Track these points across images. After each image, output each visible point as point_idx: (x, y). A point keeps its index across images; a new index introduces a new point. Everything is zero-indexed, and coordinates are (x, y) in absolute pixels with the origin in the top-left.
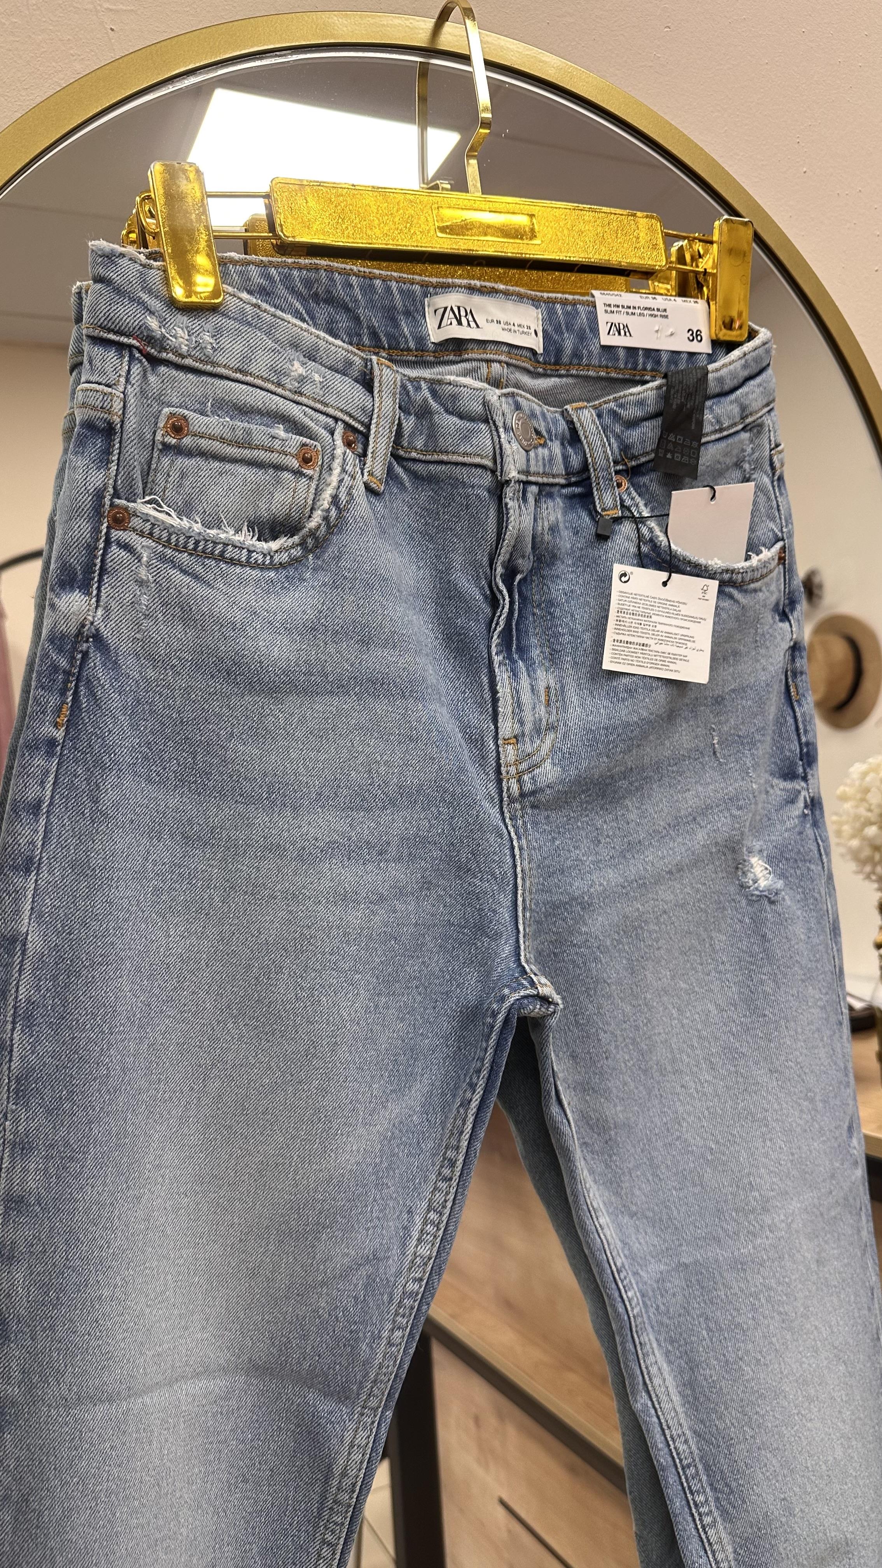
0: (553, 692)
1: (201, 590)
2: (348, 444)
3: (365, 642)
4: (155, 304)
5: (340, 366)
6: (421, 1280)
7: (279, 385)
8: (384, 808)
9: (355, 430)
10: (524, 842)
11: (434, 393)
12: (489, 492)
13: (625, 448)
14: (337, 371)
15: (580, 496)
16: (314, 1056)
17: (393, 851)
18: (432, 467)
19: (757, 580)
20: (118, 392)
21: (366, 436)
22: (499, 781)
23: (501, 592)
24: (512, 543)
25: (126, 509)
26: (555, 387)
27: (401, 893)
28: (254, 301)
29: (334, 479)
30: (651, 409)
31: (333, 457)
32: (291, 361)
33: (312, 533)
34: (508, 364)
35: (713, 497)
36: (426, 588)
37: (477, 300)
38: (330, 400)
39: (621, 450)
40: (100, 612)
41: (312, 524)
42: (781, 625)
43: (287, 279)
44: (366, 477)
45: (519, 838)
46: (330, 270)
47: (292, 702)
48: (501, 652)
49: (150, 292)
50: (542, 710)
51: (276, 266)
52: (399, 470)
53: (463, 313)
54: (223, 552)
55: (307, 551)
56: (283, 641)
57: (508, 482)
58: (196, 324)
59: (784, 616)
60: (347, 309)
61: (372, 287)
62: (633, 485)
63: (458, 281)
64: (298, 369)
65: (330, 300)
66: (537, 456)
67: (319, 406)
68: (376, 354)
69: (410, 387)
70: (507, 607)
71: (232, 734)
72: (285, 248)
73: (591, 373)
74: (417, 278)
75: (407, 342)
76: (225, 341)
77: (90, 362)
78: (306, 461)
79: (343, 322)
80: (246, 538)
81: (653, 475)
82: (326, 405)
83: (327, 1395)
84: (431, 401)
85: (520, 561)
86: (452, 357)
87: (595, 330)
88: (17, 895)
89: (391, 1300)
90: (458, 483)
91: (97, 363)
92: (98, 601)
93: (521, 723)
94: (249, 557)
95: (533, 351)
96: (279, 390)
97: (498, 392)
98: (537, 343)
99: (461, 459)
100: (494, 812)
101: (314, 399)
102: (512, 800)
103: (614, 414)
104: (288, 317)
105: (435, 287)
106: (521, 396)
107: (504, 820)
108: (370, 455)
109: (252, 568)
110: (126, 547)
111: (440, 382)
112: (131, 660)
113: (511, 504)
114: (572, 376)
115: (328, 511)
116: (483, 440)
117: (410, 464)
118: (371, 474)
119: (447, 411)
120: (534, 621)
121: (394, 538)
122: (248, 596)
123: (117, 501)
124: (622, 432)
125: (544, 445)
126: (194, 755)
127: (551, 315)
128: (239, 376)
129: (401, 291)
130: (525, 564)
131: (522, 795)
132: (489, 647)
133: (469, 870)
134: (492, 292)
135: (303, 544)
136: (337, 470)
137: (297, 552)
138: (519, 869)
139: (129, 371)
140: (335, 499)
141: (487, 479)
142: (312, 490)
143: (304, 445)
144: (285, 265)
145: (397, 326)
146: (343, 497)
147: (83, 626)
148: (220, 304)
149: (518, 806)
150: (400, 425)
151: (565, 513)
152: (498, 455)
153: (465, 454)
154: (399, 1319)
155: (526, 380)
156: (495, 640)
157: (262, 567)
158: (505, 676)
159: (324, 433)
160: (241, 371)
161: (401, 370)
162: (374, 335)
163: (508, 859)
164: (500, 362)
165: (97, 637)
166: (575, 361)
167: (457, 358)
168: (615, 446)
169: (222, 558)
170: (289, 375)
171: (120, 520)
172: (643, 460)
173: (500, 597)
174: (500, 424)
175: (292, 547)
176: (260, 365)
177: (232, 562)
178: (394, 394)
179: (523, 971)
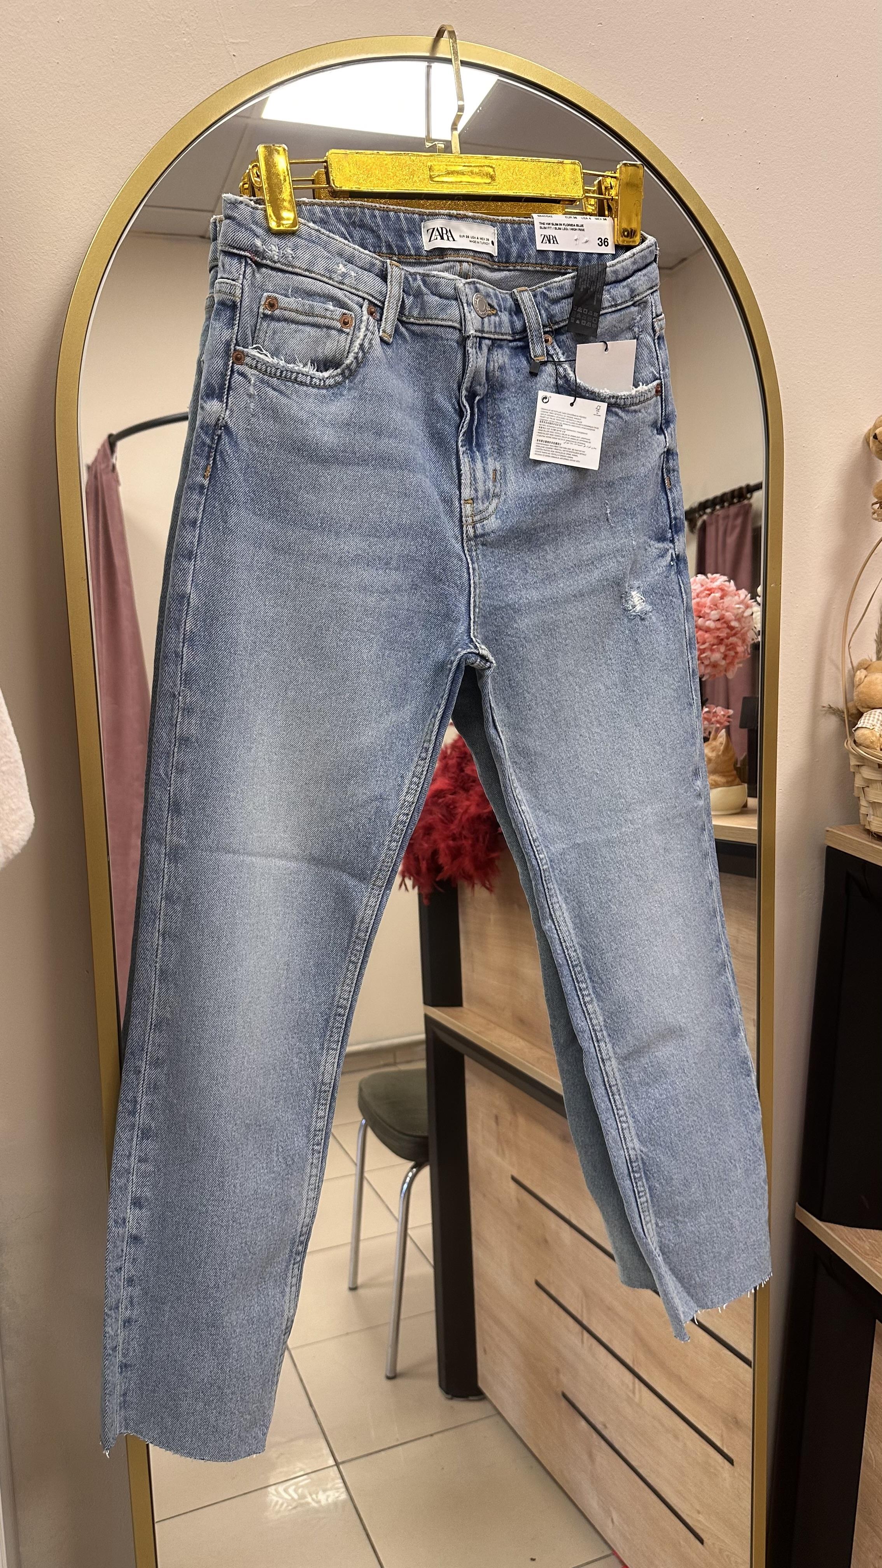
0: (498, 473)
1: (284, 400)
2: (371, 313)
3: (379, 434)
4: (260, 231)
5: (367, 266)
6: (408, 815)
7: (330, 278)
8: (389, 537)
9: (375, 305)
10: (476, 566)
11: (424, 282)
12: (458, 343)
13: (551, 317)
14: (365, 270)
15: (521, 347)
16: (347, 679)
17: (394, 563)
18: (423, 328)
19: (636, 404)
20: (238, 284)
21: (382, 309)
22: (462, 527)
23: (465, 407)
24: (472, 375)
25: (243, 352)
26: (506, 277)
27: (399, 589)
28: (317, 227)
29: (361, 334)
30: (568, 292)
31: (361, 321)
32: (338, 264)
33: (348, 367)
34: (473, 263)
35: (606, 349)
36: (419, 404)
37: (454, 223)
38: (361, 287)
39: (548, 318)
40: (228, 412)
41: (348, 362)
42: (658, 436)
43: (336, 213)
44: (381, 334)
45: (473, 563)
46: (362, 207)
47: (335, 471)
48: (465, 445)
49: (256, 224)
50: (490, 484)
51: (330, 205)
52: (403, 329)
53: (444, 232)
54: (297, 377)
55: (345, 378)
56: (330, 431)
57: (469, 337)
58: (283, 243)
59: (661, 431)
60: (373, 231)
61: (388, 216)
62: (556, 341)
63: (442, 211)
64: (342, 269)
65: (362, 226)
66: (489, 321)
67: (353, 291)
68: (390, 258)
69: (410, 279)
70: (469, 416)
71: (300, 487)
72: (336, 194)
73: (530, 268)
74: (417, 210)
75: (409, 251)
76: (299, 252)
77: (223, 266)
78: (345, 323)
79: (370, 239)
80: (310, 370)
81: (569, 335)
82: (358, 290)
83: (353, 876)
84: (423, 287)
85: (478, 387)
86: (437, 260)
87: (533, 239)
88: (185, 572)
89: (390, 824)
90: (437, 338)
91: (227, 267)
92: (227, 406)
93: (476, 490)
94: (311, 381)
95: (491, 255)
96: (331, 282)
97: (464, 281)
98: (493, 250)
99: (440, 323)
100: (458, 546)
101: (351, 287)
102: (469, 540)
103: (544, 294)
104: (337, 237)
105: (428, 216)
106: (480, 283)
107: (464, 551)
108: (384, 320)
109: (313, 387)
110: (242, 374)
111: (428, 275)
112: (245, 442)
113: (470, 350)
114: (517, 270)
115: (357, 353)
116: (454, 311)
117: (410, 326)
118: (384, 331)
119: (432, 293)
120: (488, 427)
121: (399, 371)
122: (310, 405)
123: (238, 348)
124: (549, 306)
125: (496, 315)
127: (504, 229)
128: (307, 273)
129: (406, 219)
130: (481, 390)
131: (476, 536)
132: (457, 442)
133: (441, 580)
134: (463, 218)
135: (343, 373)
136: (363, 329)
137: (339, 379)
138: (472, 582)
139: (245, 271)
140: (362, 346)
141: (456, 335)
142: (349, 341)
143: (345, 314)
144: (335, 205)
145: (403, 240)
146: (366, 345)
147: (219, 420)
148: (297, 230)
149: (473, 543)
150: (403, 301)
151: (511, 358)
152: (463, 320)
153: (443, 320)
154: (394, 835)
155: (487, 273)
156: (461, 438)
157: (319, 387)
158: (466, 460)
159: (357, 307)
160: (308, 271)
161: (405, 268)
162: (389, 246)
163: (466, 575)
164: (468, 262)
165: (226, 427)
166: (519, 261)
167: (441, 260)
168: (544, 315)
169: (295, 381)
170: (336, 273)
171: (239, 359)
172: (562, 324)
173: (464, 410)
174: (464, 301)
175: (336, 376)
176: (320, 267)
177: (301, 383)
178: (400, 283)
179: (472, 641)
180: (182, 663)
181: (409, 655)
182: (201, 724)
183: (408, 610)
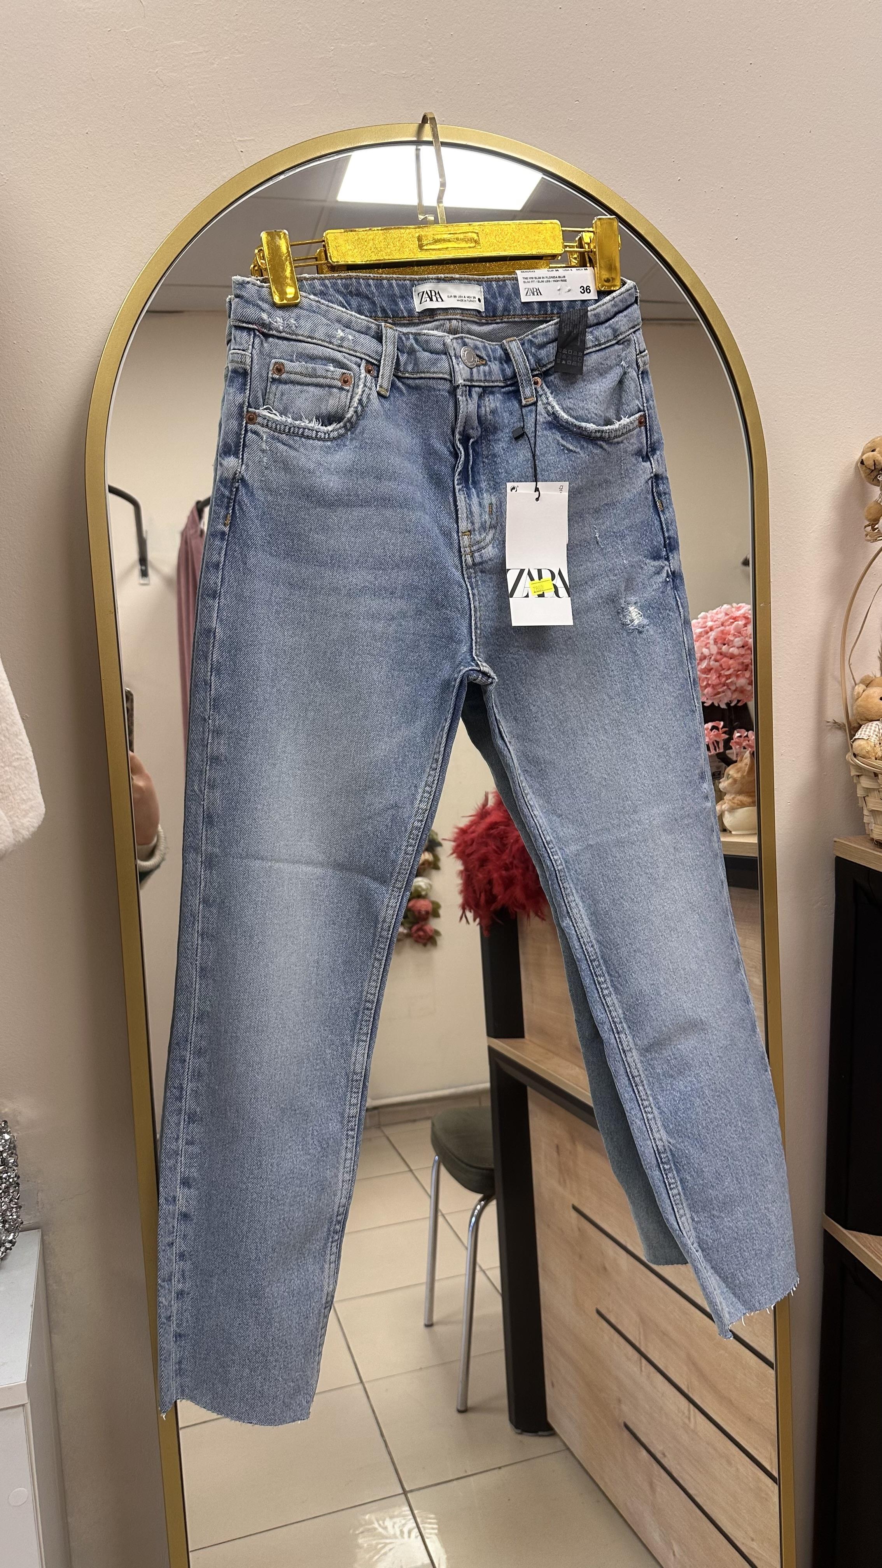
0: (493, 507)
1: (293, 454)
2: (369, 372)
3: (379, 478)
4: (265, 306)
5: (364, 330)
7: (330, 343)
8: (393, 569)
9: (373, 364)
10: (476, 591)
11: (416, 340)
12: (449, 392)
13: (538, 361)
14: (362, 333)
15: (512, 392)
16: (360, 699)
17: (398, 593)
18: (417, 381)
19: (620, 436)
20: (248, 354)
21: (379, 366)
22: (461, 557)
23: (459, 449)
24: (464, 420)
25: (255, 413)
26: (494, 330)
27: (404, 615)
28: (317, 299)
29: (360, 391)
30: (552, 337)
31: (359, 379)
32: (337, 330)
33: (349, 420)
34: (462, 320)
36: (417, 450)
37: (442, 285)
38: (358, 348)
39: (535, 362)
40: (244, 467)
41: (349, 415)
42: (644, 463)
43: (334, 285)
44: (378, 389)
45: (472, 589)
46: (358, 278)
47: (340, 511)
48: (461, 484)
49: (263, 300)
50: (486, 517)
51: (329, 279)
52: (400, 384)
53: (433, 294)
54: (303, 432)
55: (347, 430)
56: (335, 478)
57: (458, 386)
58: (286, 314)
59: (646, 458)
60: (367, 298)
61: (382, 284)
62: (544, 382)
63: (430, 276)
64: (340, 333)
65: (359, 294)
66: (479, 371)
67: (351, 352)
68: (386, 322)
69: (404, 338)
70: (463, 459)
71: (311, 529)
72: (334, 268)
73: (517, 319)
74: (408, 277)
75: (403, 313)
76: (302, 322)
77: (235, 339)
78: (345, 382)
79: (366, 305)
80: (314, 424)
81: (555, 376)
82: (356, 351)
83: (375, 879)
84: (415, 345)
85: (471, 431)
86: (428, 319)
87: (517, 293)
88: (210, 609)
89: (406, 830)
90: (430, 389)
91: (239, 339)
92: (242, 461)
93: (473, 523)
94: (317, 435)
95: (479, 312)
96: (331, 346)
97: (451, 337)
98: (481, 307)
99: (431, 375)
100: (458, 574)
101: (349, 349)
102: (468, 568)
103: (530, 341)
104: (335, 306)
105: (418, 281)
106: (468, 338)
107: (464, 579)
108: (380, 377)
109: (319, 440)
110: (255, 433)
111: (419, 334)
112: (260, 492)
113: (460, 398)
114: (505, 322)
115: (357, 407)
116: (444, 364)
117: (406, 381)
118: (381, 387)
119: (424, 350)
120: (483, 466)
121: (397, 421)
122: (317, 455)
123: (250, 409)
124: (536, 351)
125: (485, 365)
126: (293, 540)
127: (489, 289)
128: (309, 340)
129: (398, 285)
130: (475, 433)
131: (474, 564)
132: (453, 481)
133: (444, 605)
134: (451, 280)
135: (345, 426)
136: (361, 386)
137: (342, 431)
138: (472, 606)
139: (253, 342)
140: (360, 400)
141: (447, 386)
142: (349, 397)
143: (344, 373)
144: (333, 278)
145: (397, 304)
146: (364, 399)
147: (236, 474)
148: (299, 302)
149: (472, 571)
150: (398, 359)
151: (501, 402)
152: (452, 372)
153: (434, 372)
155: (475, 328)
156: (457, 477)
157: (324, 440)
158: (462, 497)
159: (355, 367)
160: (310, 337)
161: (399, 329)
162: (384, 310)
163: (466, 600)
164: (456, 319)
165: (243, 480)
166: (506, 314)
167: (431, 320)
168: (531, 360)
169: (303, 436)
170: (335, 337)
171: (252, 419)
172: (549, 367)
173: (459, 452)
174: (452, 354)
175: (340, 428)
176: (320, 333)
177: (308, 438)
178: (394, 343)
179: (473, 660)
180: (210, 690)
181: (417, 675)
182: (229, 744)
183: (414, 634)
